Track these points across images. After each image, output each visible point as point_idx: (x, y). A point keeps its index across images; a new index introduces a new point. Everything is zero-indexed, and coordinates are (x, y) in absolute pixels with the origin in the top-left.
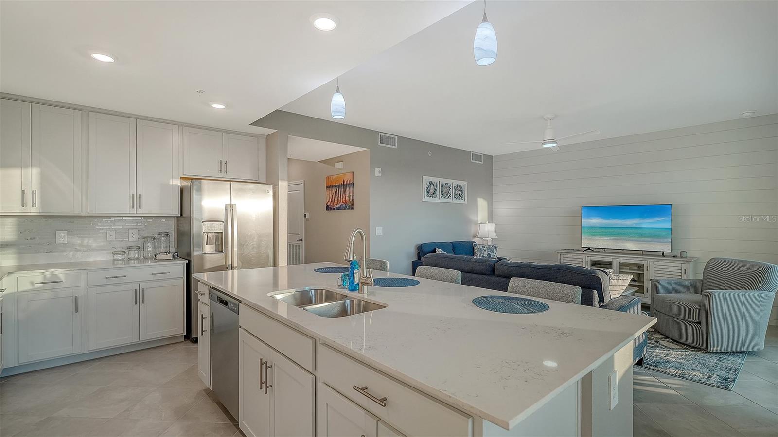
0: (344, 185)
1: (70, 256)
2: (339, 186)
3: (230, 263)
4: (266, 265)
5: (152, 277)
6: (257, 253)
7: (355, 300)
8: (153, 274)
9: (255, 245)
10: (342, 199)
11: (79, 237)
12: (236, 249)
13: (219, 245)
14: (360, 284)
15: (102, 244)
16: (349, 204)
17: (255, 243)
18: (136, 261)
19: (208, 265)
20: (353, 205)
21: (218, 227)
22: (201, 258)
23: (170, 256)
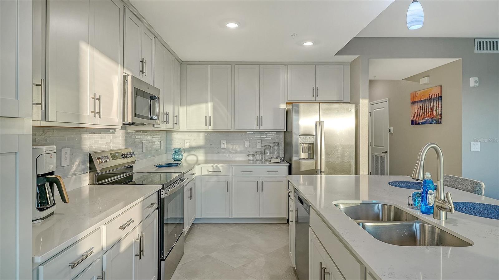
0: (430, 100)
1: (227, 156)
2: (425, 101)
3: (319, 168)
4: (348, 173)
5: (267, 174)
6: (340, 162)
7: (427, 226)
8: (267, 172)
9: (339, 155)
10: (428, 113)
11: (231, 145)
12: (323, 157)
13: (311, 153)
14: (436, 208)
15: (242, 149)
16: (437, 118)
17: (339, 153)
18: (260, 162)
19: (303, 169)
20: (441, 119)
21: (310, 140)
22: (298, 162)
23: (278, 160)
